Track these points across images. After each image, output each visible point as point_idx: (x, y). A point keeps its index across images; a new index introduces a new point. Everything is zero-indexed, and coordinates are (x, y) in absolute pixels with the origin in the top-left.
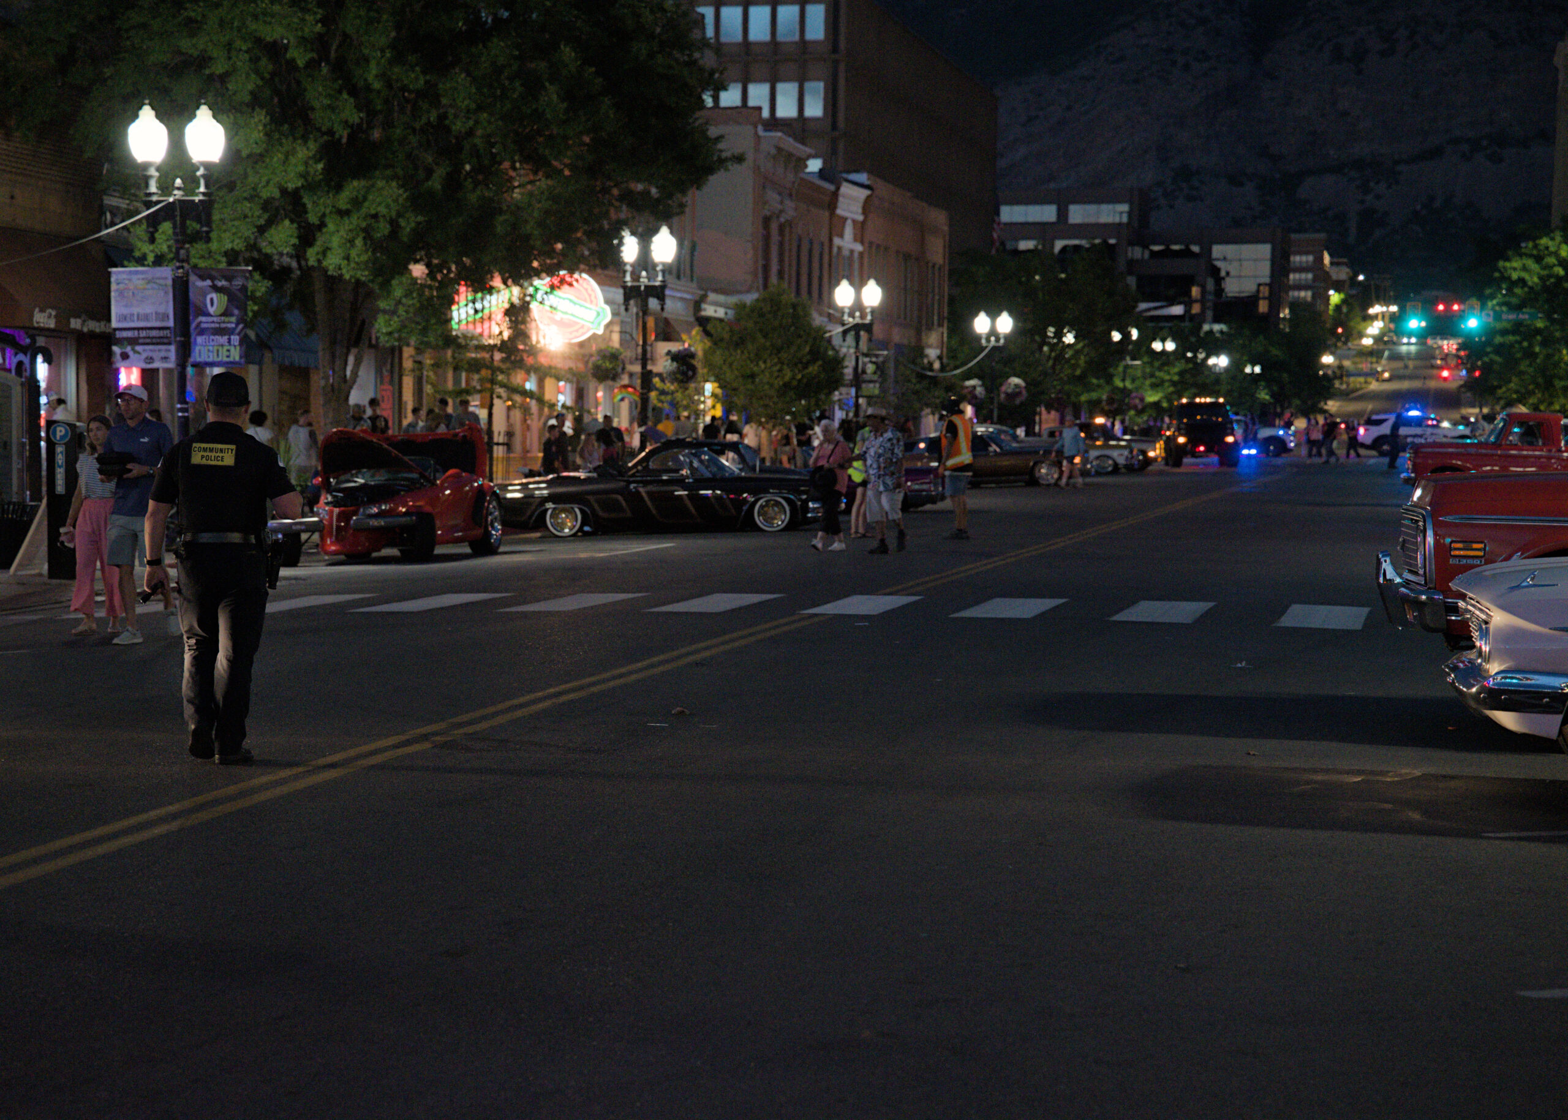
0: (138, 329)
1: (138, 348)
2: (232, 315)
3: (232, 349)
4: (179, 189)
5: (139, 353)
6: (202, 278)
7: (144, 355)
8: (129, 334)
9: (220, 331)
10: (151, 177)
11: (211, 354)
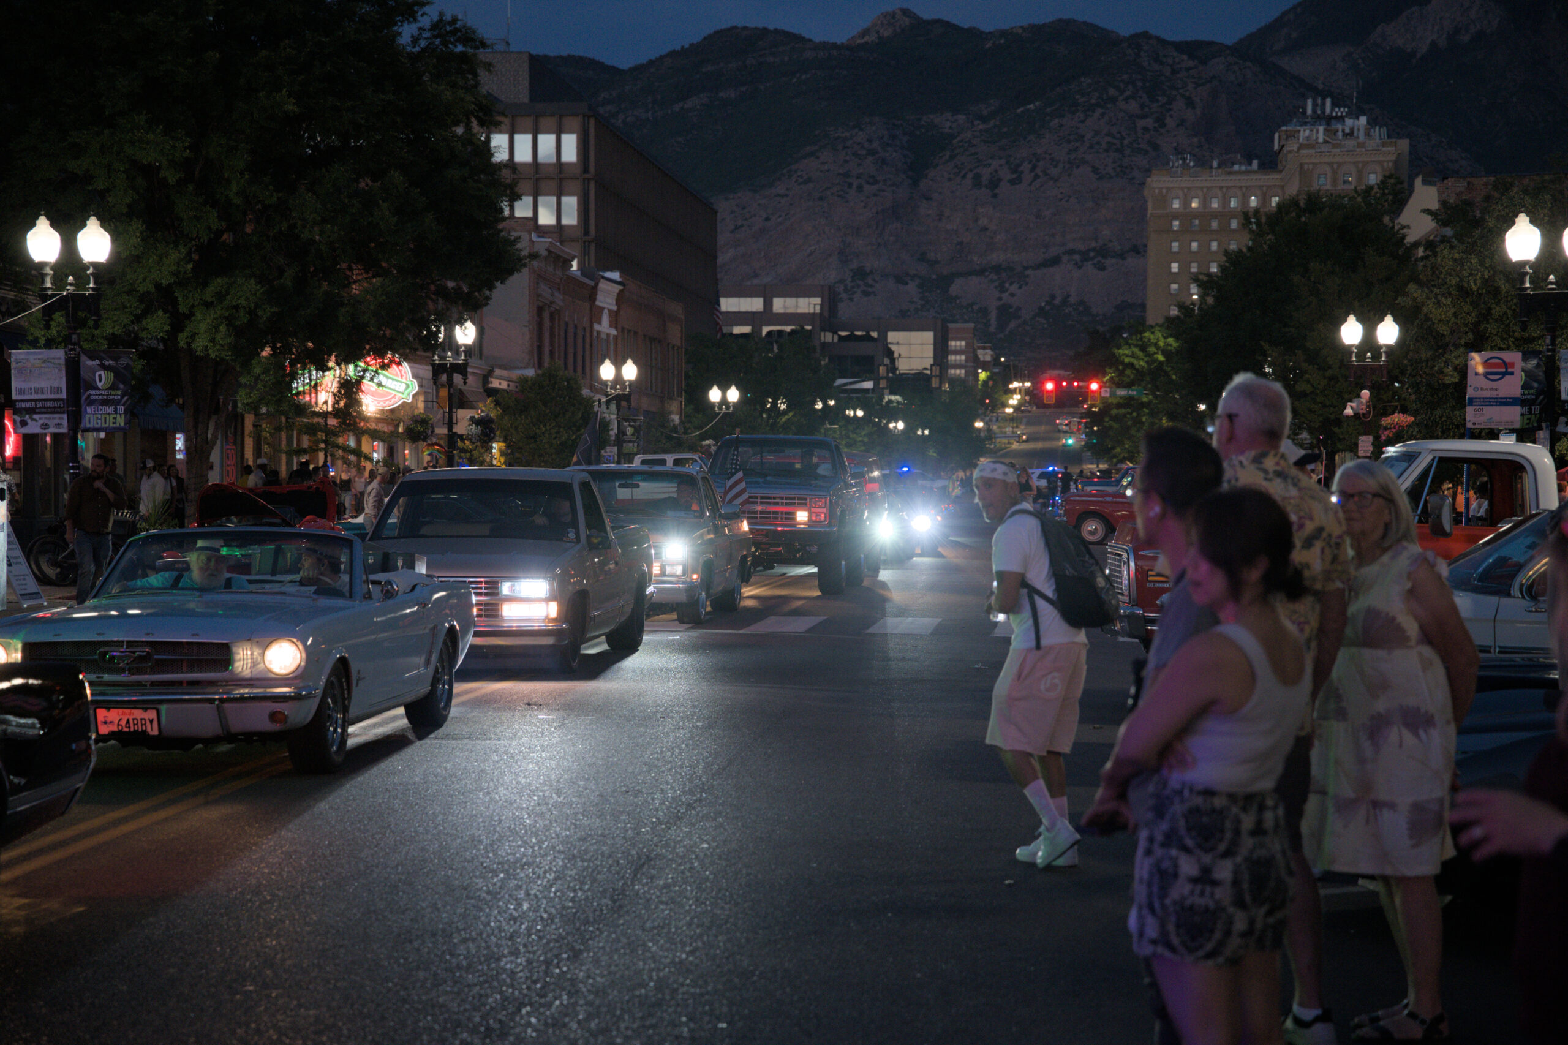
0: (35, 401)
1: (35, 416)
2: (118, 389)
3: (118, 416)
4: (71, 284)
5: (36, 421)
6: (92, 358)
7: (41, 422)
8: (27, 405)
9: (106, 402)
10: (47, 274)
11: (99, 421)
